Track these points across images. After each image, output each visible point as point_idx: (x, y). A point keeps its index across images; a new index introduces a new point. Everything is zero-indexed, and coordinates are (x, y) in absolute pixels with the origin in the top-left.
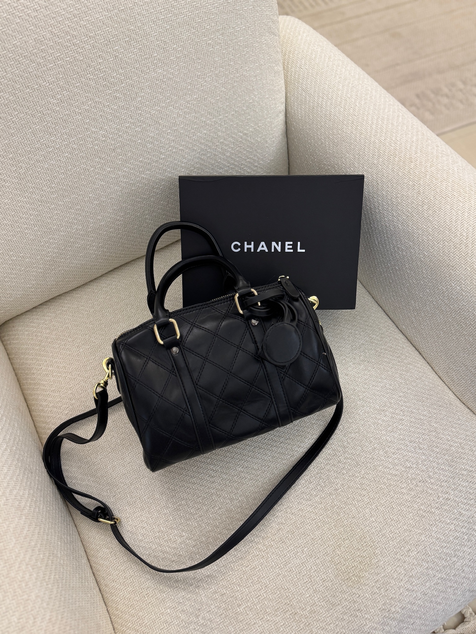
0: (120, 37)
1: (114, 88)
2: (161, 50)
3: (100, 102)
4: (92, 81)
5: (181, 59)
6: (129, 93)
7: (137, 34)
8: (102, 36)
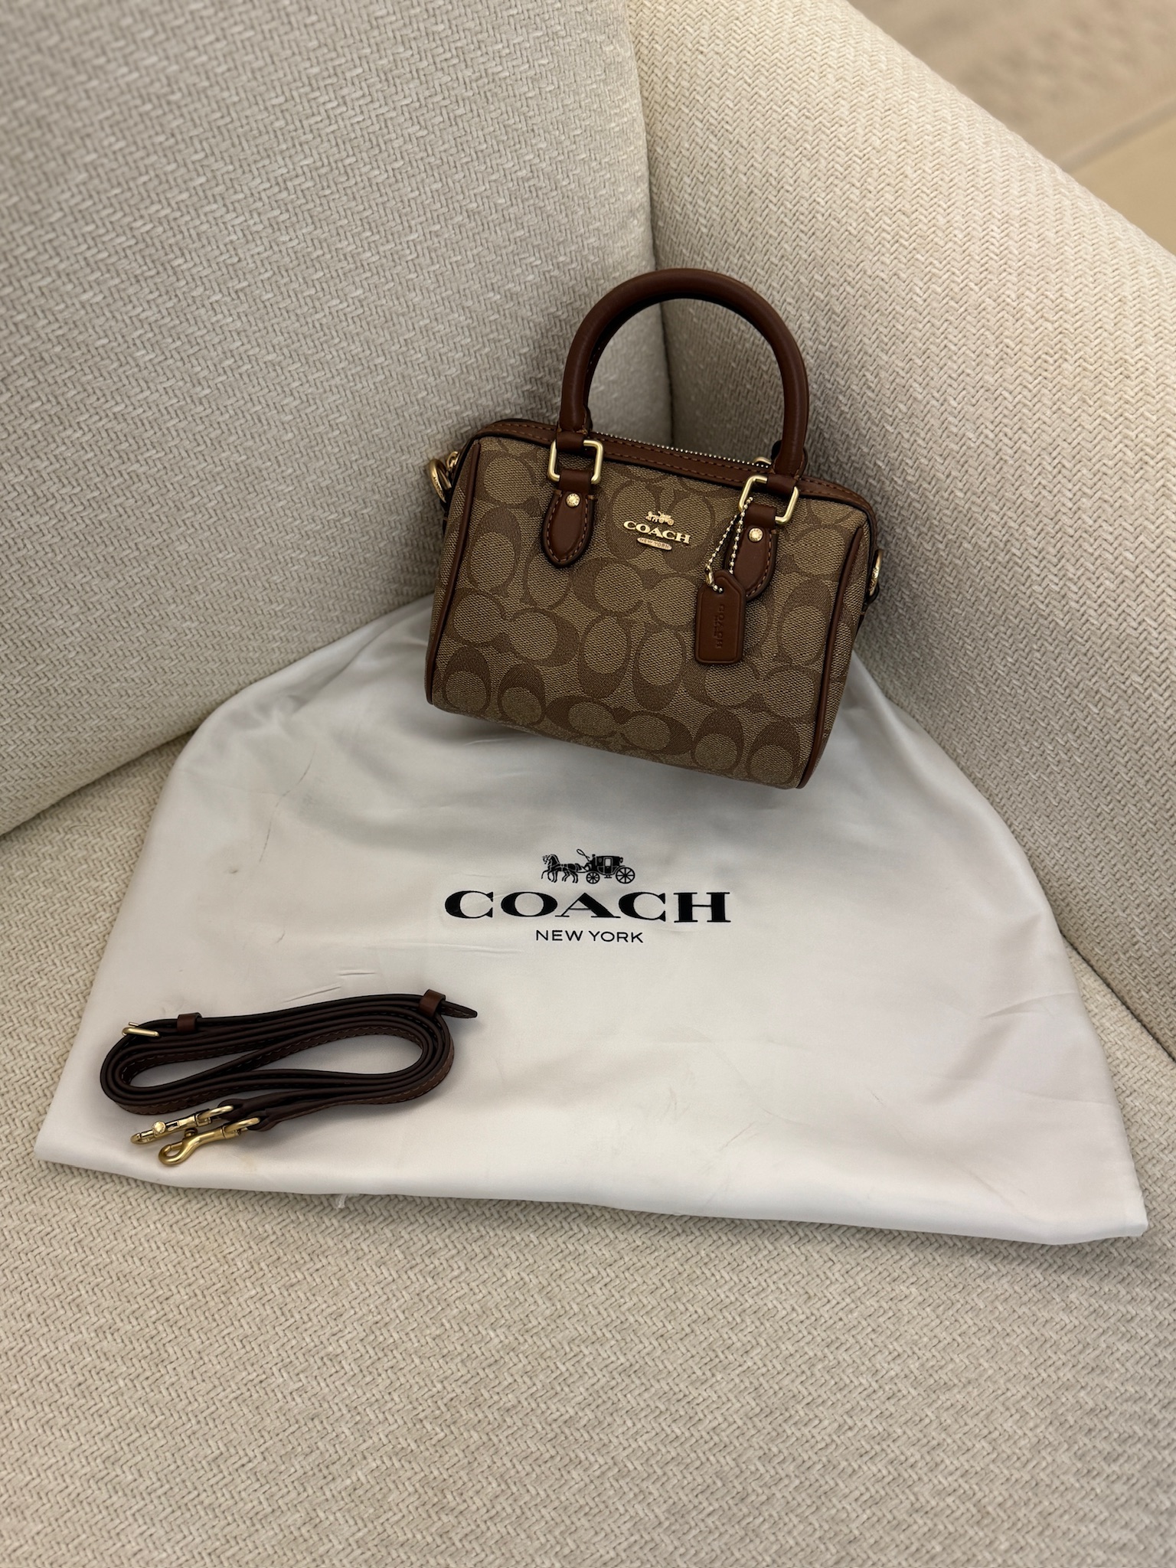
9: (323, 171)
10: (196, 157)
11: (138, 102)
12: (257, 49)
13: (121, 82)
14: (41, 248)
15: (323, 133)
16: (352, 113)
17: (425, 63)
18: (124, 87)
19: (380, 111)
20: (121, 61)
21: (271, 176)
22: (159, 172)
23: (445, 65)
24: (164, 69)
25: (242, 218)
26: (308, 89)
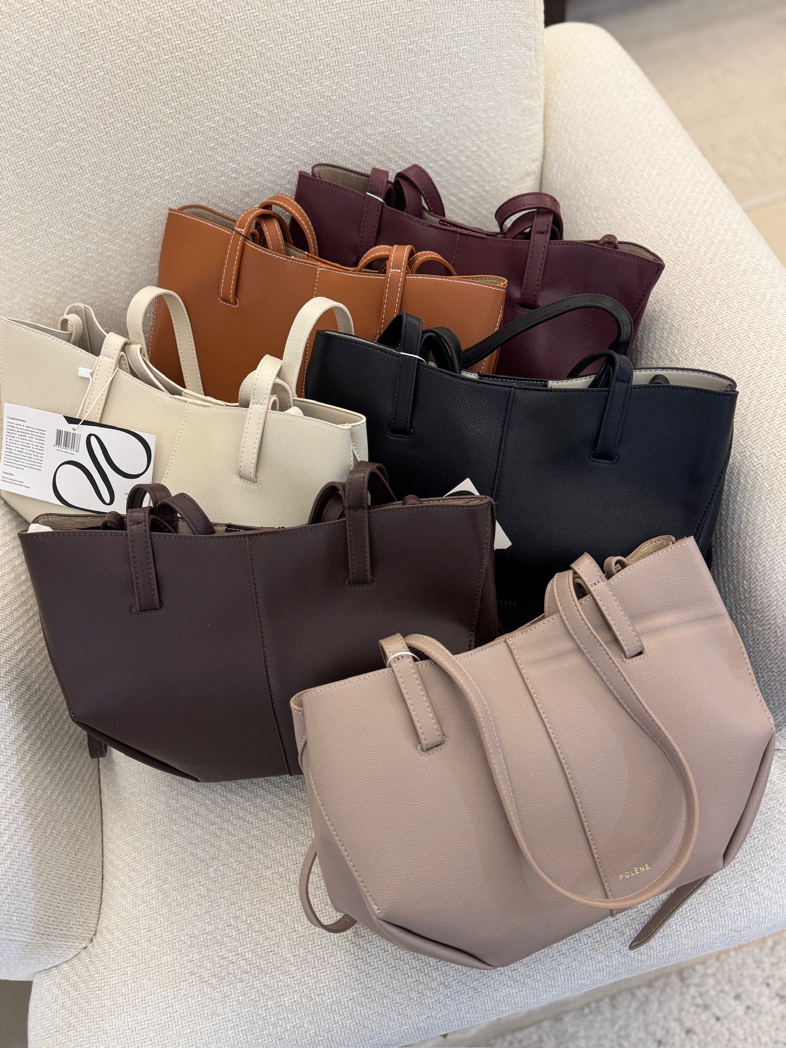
0: (271, 25)
1: (255, 101)
2: (331, 52)
3: (233, 119)
4: (222, 87)
5: (362, 68)
6: (276, 111)
7: (296, 22)
8: (243, 21)
9: (386, 134)
10: (337, 121)
11: (319, 98)
12: (368, 84)
13: (314, 89)
14: (272, 146)
15: (389, 119)
16: (402, 113)
17: (436, 98)
18: (315, 91)
19: (414, 114)
20: (316, 82)
21: (365, 133)
22: (322, 125)
23: (445, 100)
24: (331, 87)
25: (350, 147)
26: (386, 101)
